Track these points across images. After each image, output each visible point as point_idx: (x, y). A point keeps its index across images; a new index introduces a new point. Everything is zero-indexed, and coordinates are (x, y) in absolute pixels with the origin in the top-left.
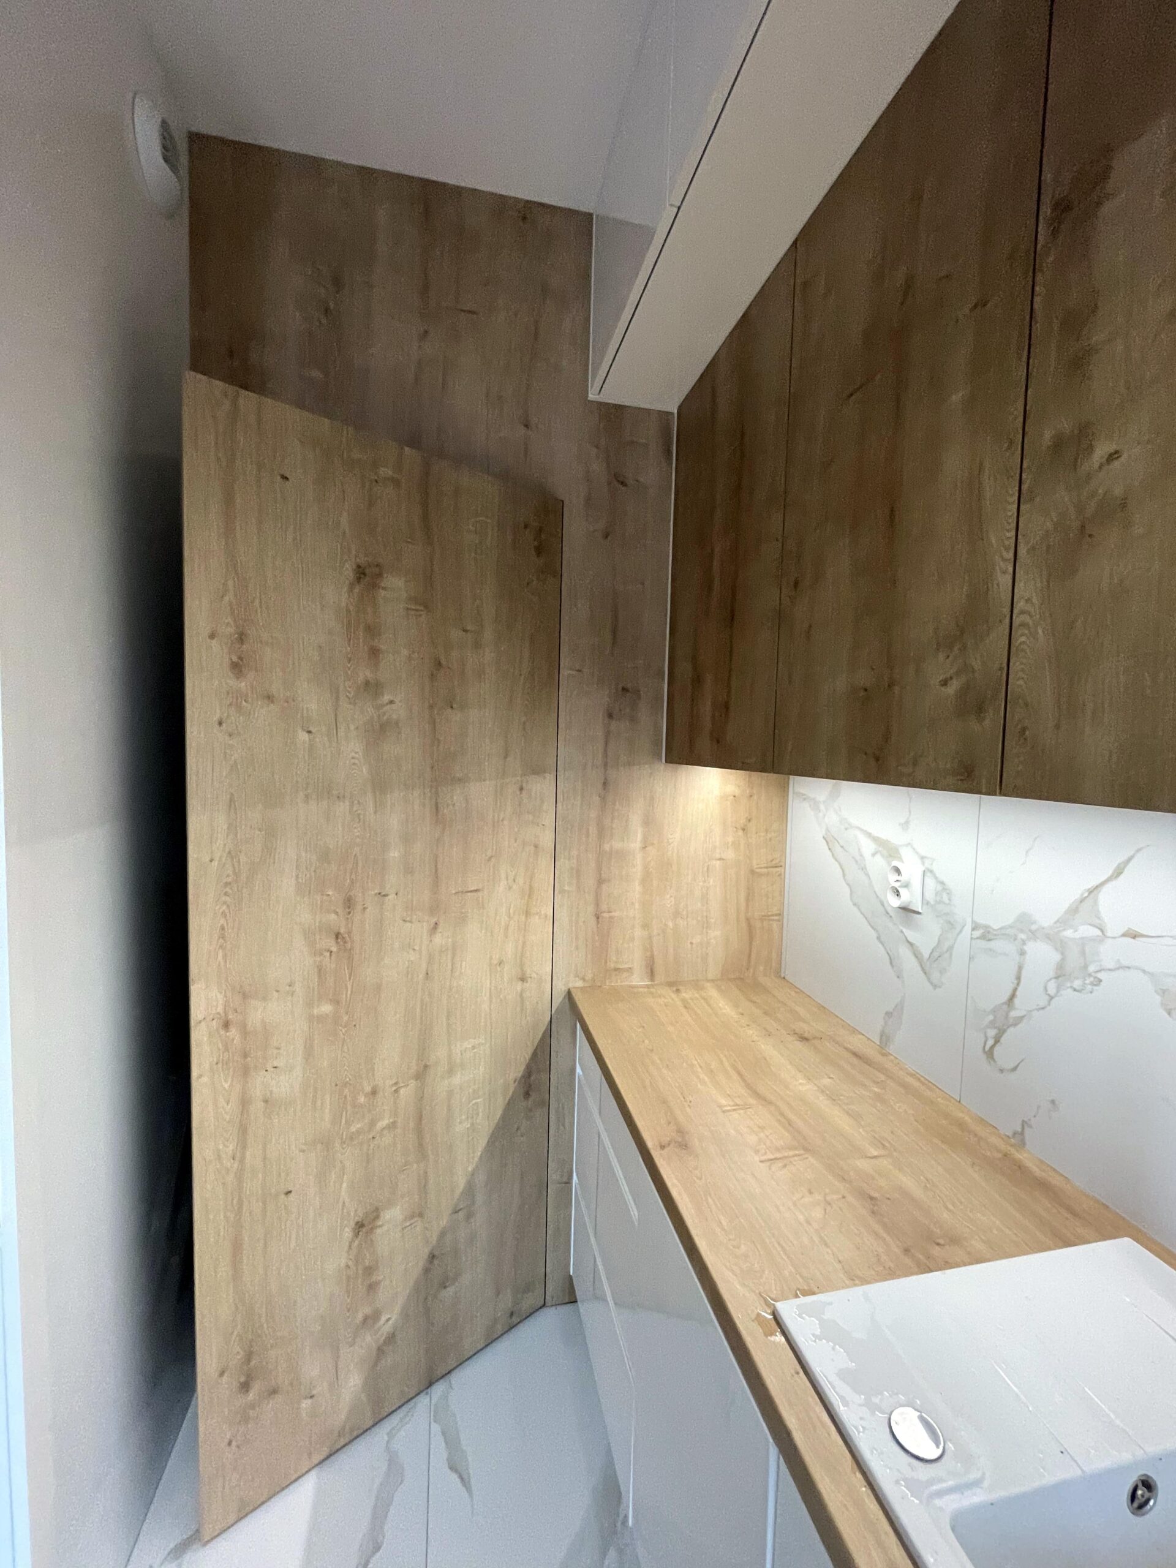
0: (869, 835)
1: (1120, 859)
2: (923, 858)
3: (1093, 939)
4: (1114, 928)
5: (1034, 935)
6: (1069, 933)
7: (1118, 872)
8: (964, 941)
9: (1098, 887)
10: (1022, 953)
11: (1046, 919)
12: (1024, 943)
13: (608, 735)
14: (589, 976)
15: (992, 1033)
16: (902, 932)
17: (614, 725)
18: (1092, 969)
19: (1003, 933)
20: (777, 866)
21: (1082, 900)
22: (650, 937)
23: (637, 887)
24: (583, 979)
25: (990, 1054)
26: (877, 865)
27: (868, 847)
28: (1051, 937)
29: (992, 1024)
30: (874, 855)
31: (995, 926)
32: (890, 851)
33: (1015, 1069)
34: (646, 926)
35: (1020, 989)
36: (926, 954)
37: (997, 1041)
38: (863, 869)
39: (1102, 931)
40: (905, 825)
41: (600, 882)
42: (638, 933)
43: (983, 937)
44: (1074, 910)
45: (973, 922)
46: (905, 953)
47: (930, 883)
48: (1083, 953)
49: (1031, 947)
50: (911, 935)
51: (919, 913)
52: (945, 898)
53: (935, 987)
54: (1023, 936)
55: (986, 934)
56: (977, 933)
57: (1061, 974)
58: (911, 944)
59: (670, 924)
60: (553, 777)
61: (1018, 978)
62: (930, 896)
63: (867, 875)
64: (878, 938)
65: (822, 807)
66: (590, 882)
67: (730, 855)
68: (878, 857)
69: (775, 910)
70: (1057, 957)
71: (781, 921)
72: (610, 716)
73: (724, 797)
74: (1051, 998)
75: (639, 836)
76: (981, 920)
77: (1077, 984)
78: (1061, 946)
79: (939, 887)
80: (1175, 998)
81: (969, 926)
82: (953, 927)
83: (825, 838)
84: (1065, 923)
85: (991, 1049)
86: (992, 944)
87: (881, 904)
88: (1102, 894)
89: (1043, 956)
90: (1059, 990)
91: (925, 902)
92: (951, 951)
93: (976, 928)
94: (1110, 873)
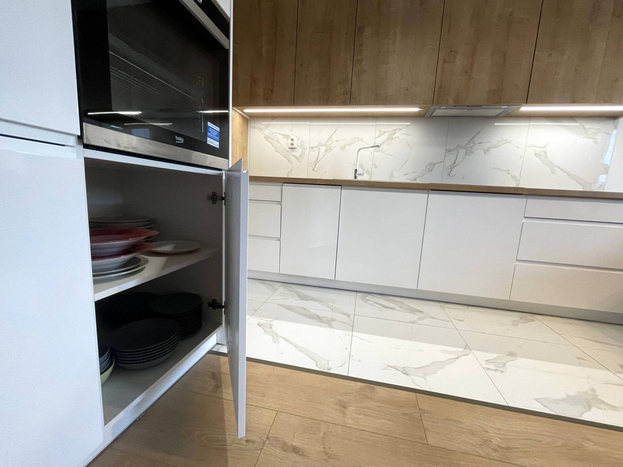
0: (281, 134)
1: (335, 130)
2: (297, 137)
3: (331, 143)
5: (321, 146)
6: (327, 144)
7: (335, 132)
8: (307, 151)
9: (332, 135)
10: (319, 149)
11: (323, 143)
12: (320, 147)
15: (313, 166)
16: (291, 154)
18: (331, 148)
19: (316, 147)
21: (330, 137)
25: (313, 170)
26: (284, 141)
27: (280, 137)
28: (324, 145)
29: (314, 164)
30: (282, 139)
31: (314, 146)
32: (287, 137)
33: (318, 170)
35: (319, 156)
36: (298, 156)
37: (315, 166)
38: (279, 142)
39: (333, 141)
40: (292, 130)
44: (328, 139)
45: (309, 147)
46: (293, 158)
47: (299, 141)
48: (330, 146)
49: (321, 148)
50: (294, 153)
51: (296, 148)
52: (302, 144)
53: (300, 162)
54: (319, 146)
55: (312, 148)
56: (310, 149)
57: (326, 150)
58: (294, 156)
61: (319, 154)
62: (299, 145)
63: (281, 144)
64: (285, 157)
65: (263, 129)
67: (240, 141)
68: (284, 139)
69: (246, 160)
70: (325, 148)
73: (239, 123)
74: (325, 155)
76: (311, 146)
77: (329, 151)
78: (326, 146)
79: (301, 142)
80: (343, 148)
81: (308, 147)
82: (304, 149)
83: (264, 137)
84: (327, 142)
85: (314, 169)
86: (314, 150)
87: (285, 149)
88: (333, 136)
89: (323, 149)
90: (326, 153)
91: (298, 146)
92: (304, 154)
93: (309, 148)
94: (334, 132)
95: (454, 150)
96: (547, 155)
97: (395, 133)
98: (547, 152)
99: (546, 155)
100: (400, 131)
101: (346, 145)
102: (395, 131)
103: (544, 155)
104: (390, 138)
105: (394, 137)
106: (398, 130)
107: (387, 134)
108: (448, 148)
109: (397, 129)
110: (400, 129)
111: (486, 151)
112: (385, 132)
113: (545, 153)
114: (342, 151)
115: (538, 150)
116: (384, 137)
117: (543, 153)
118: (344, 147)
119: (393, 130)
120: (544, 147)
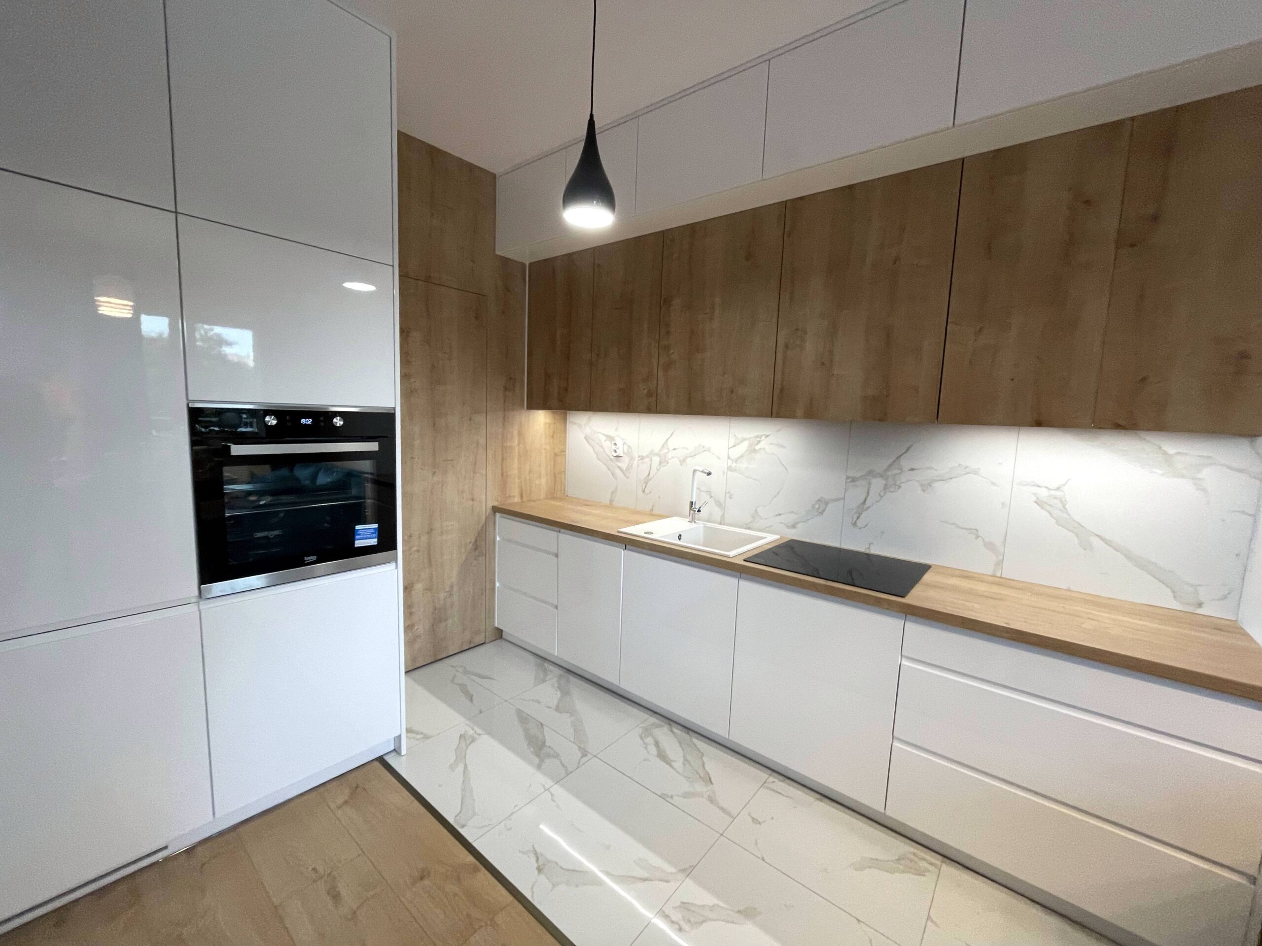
0: (604, 435)
1: (672, 432)
2: (623, 439)
3: (667, 453)
4: (671, 449)
5: (654, 455)
6: (661, 453)
7: (672, 434)
8: (636, 461)
9: (668, 439)
10: (651, 460)
11: (656, 450)
12: (652, 458)
13: (505, 397)
14: (500, 500)
15: (644, 486)
16: (616, 464)
17: (507, 393)
18: (667, 459)
19: (647, 457)
20: (563, 451)
21: (665, 443)
22: (521, 482)
23: (516, 460)
24: (498, 501)
25: (644, 491)
26: (607, 445)
27: (603, 438)
28: (657, 455)
29: (644, 483)
30: (605, 441)
31: (645, 455)
32: (610, 438)
33: (650, 492)
34: (519, 478)
35: (651, 471)
36: (624, 469)
37: (646, 487)
38: (602, 446)
39: (668, 449)
40: (617, 429)
41: (503, 460)
42: (517, 480)
43: (641, 459)
44: (663, 446)
46: (618, 472)
47: (626, 447)
48: (665, 456)
50: (619, 464)
51: (621, 457)
52: (630, 450)
53: (627, 478)
54: (651, 456)
55: (642, 458)
56: (639, 459)
57: (660, 463)
58: (619, 467)
59: (528, 477)
60: (485, 415)
61: (650, 468)
62: (626, 450)
63: (603, 448)
64: (608, 469)
65: (583, 426)
66: (499, 459)
67: (548, 447)
68: (607, 441)
69: (563, 470)
70: (659, 459)
71: (565, 474)
72: (506, 389)
73: (546, 424)
74: (658, 470)
75: (516, 440)
76: (641, 454)
77: (664, 464)
78: (660, 456)
79: (628, 447)
80: (683, 462)
81: (637, 457)
82: (632, 458)
83: (585, 438)
84: (661, 450)
85: (644, 489)
86: (644, 460)
87: (609, 457)
88: (669, 441)
89: (656, 460)
90: (660, 468)
91: (624, 453)
92: (632, 466)
93: (639, 457)
94: (670, 434)
95: (862, 477)
96: (1067, 506)
97: (759, 442)
98: (1066, 500)
99: (1064, 506)
100: (767, 438)
101: (686, 457)
102: (759, 439)
103: (1060, 506)
104: (752, 450)
105: (757, 448)
106: (764, 437)
107: (746, 443)
108: (851, 473)
109: (762, 436)
110: (767, 436)
111: (926, 486)
112: (744, 440)
113: (1061, 501)
114: (681, 465)
115: (1043, 493)
116: (744, 447)
117: (1057, 501)
118: (684, 460)
119: (757, 437)
120: (1058, 489)
